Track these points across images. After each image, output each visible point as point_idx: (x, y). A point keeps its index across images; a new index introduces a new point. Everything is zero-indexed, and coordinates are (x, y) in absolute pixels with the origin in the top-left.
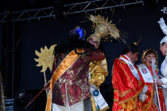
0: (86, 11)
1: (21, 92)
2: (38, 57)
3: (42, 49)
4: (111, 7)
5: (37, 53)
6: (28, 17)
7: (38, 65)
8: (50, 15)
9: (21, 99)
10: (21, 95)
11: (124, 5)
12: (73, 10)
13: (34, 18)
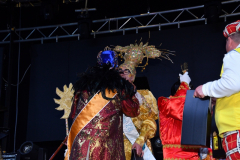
0: (124, 30)
1: (27, 145)
2: (59, 98)
3: (65, 87)
4: (159, 25)
5: (58, 91)
6: (41, 36)
7: (59, 109)
8: (73, 35)
9: (27, 155)
10: (26, 148)
11: (179, 23)
12: (106, 28)
13: (50, 37)
